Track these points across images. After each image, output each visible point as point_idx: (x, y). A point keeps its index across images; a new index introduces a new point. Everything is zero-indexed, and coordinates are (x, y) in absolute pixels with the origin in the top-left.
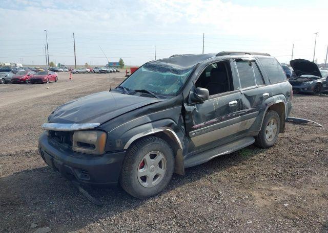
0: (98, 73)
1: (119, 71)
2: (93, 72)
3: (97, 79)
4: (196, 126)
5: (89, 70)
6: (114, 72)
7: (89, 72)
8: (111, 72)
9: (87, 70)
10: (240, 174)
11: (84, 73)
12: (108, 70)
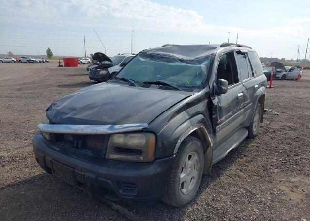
0: (25, 62)
1: (48, 62)
2: (20, 61)
3: (29, 69)
4: (219, 121)
5: (15, 59)
6: (43, 62)
7: (15, 62)
8: (40, 62)
9: (13, 59)
10: (253, 167)
11: (9, 63)
12: (36, 60)
